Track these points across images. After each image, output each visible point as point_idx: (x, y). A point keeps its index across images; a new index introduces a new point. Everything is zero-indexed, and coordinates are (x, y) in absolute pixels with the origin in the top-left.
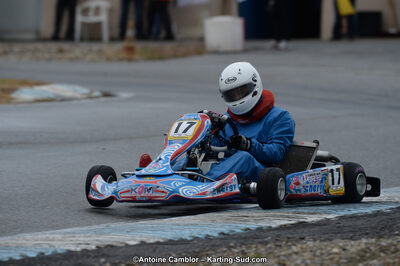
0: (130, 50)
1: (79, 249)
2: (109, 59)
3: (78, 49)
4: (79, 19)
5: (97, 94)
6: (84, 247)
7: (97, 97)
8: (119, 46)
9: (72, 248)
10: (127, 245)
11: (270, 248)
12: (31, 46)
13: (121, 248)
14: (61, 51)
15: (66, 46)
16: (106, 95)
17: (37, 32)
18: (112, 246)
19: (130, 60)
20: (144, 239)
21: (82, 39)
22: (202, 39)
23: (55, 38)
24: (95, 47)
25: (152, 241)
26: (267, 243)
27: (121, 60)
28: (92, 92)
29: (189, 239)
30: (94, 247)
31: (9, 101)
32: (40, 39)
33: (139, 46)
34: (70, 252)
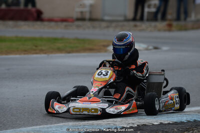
0: (170, 26)
1: (128, 126)
2: (159, 30)
3: (144, 25)
4: (146, 10)
5: (151, 47)
6: (131, 125)
7: (150, 49)
8: (165, 24)
9: (125, 126)
10: (153, 124)
12: (121, 24)
13: (150, 126)
14: (136, 26)
15: (138, 23)
16: (156, 48)
17: (125, 16)
18: (145, 125)
19: (170, 30)
20: (162, 122)
21: (148, 20)
23: (134, 19)
24: (153, 24)
25: (166, 123)
27: (165, 30)
28: (148, 46)
29: (185, 122)
30: (136, 126)
31: (106, 51)
32: (126, 20)
33: (175, 23)
34: (123, 127)
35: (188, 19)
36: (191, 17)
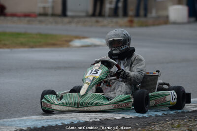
0: (131, 22)
1: (91, 121)
2: (121, 26)
3: (105, 21)
4: (108, 6)
6: (94, 119)
8: (126, 20)
9: (88, 120)
10: (115, 119)
11: (186, 122)
12: (83, 19)
13: (112, 120)
14: (97, 22)
15: (100, 19)
17: (87, 12)
18: (108, 119)
19: (131, 26)
20: (124, 116)
21: (110, 16)
22: (167, 17)
24: (115, 20)
25: (128, 117)
26: (185, 119)
27: (126, 26)
30: (99, 120)
31: (68, 46)
32: (88, 16)
33: (136, 20)
34: (86, 122)
35: (149, 15)
36: (151, 13)
